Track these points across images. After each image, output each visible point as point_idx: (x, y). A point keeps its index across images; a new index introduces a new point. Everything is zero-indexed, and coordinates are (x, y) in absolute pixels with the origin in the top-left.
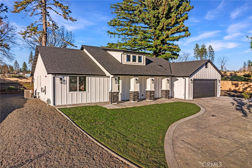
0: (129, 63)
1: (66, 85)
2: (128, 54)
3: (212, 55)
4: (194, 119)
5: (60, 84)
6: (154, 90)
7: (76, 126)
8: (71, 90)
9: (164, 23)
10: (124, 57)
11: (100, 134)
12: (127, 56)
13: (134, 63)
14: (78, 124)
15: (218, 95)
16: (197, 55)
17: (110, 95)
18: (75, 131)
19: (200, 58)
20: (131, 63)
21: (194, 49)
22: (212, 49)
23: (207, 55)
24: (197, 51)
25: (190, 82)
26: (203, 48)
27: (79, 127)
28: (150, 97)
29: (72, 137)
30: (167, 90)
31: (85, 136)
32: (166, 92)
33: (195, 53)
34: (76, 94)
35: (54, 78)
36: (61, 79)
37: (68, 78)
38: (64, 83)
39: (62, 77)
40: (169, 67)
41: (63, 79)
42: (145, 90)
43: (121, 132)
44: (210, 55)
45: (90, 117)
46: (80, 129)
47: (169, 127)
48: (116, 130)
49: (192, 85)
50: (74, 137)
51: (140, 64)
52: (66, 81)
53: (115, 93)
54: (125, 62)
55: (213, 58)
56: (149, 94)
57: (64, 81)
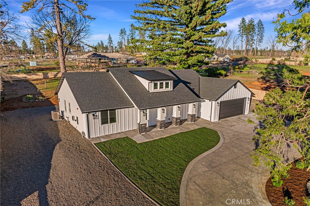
0: (156, 91)
1: (98, 119)
2: (156, 82)
3: (262, 32)
4: (210, 155)
5: (93, 120)
6: (180, 116)
7: (114, 167)
8: (102, 123)
9: (197, 22)
10: (151, 85)
11: (134, 176)
12: (154, 84)
13: (161, 90)
14: (115, 164)
15: (247, 112)
16: (243, 32)
17: (139, 126)
18: (115, 172)
19: (246, 37)
20: (158, 90)
21: (239, 24)
22: (262, 25)
23: (255, 33)
24: (243, 28)
25: (217, 105)
26: (251, 24)
27: (116, 167)
28: (176, 123)
29: (114, 179)
30: (193, 115)
31: (123, 178)
32: (192, 116)
33: (240, 29)
34: (107, 126)
35: (87, 115)
36: (94, 115)
37: (100, 113)
38: (96, 118)
39: (94, 113)
40: (198, 84)
41: (95, 115)
42: (171, 116)
43: (149, 173)
44: (259, 33)
45: (124, 156)
46: (119, 171)
47: (187, 166)
48: (145, 170)
49: (218, 108)
50: (116, 179)
51: (167, 90)
52: (98, 116)
53: (143, 124)
54: (152, 90)
55: (262, 37)
56: (175, 120)
57: (96, 116)
